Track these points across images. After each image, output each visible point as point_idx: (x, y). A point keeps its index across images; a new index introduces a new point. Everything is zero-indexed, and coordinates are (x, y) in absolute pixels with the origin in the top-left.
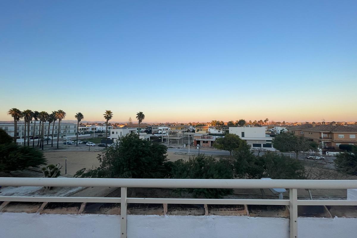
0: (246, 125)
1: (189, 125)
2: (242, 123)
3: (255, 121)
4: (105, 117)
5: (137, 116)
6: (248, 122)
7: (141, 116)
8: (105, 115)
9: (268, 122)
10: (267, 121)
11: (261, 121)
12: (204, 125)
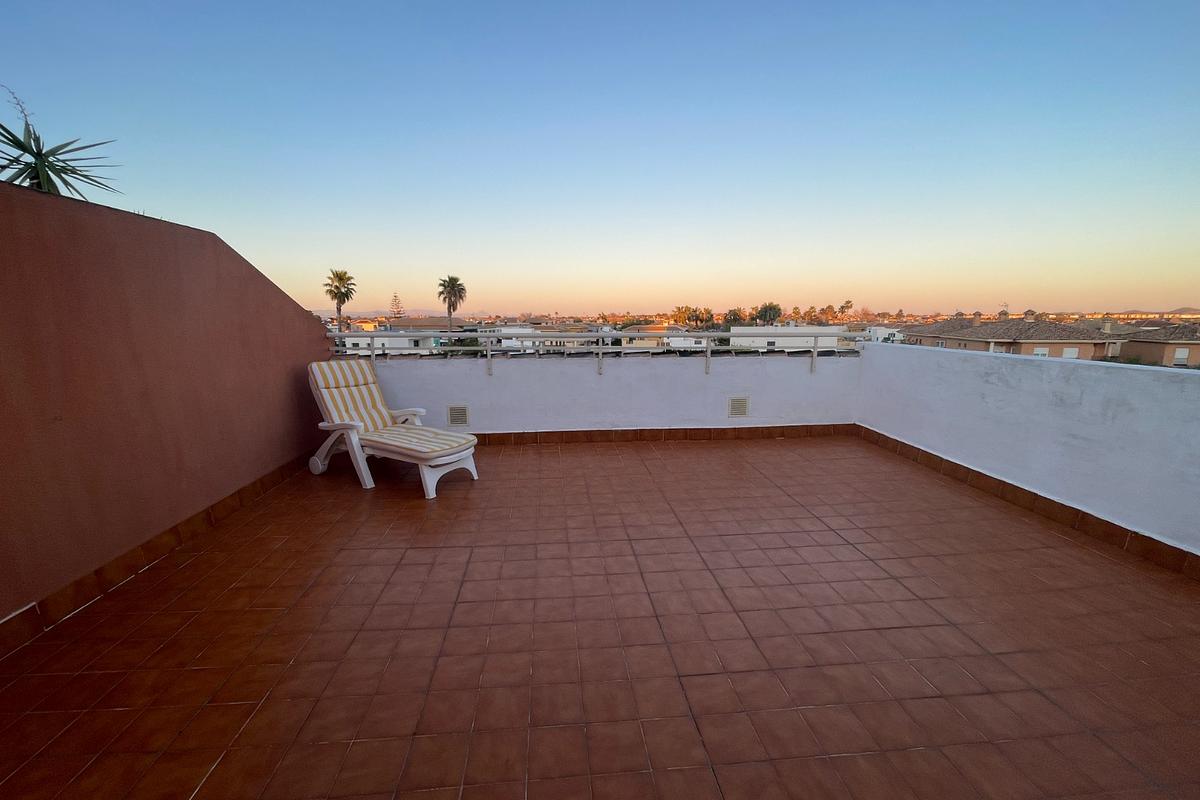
0: (781, 322)
1: (601, 320)
2: (769, 314)
3: (812, 308)
4: (331, 292)
5: (441, 289)
6: (790, 311)
7: (453, 290)
8: (328, 288)
9: (850, 312)
10: (848, 307)
11: (830, 307)
12: (647, 322)
